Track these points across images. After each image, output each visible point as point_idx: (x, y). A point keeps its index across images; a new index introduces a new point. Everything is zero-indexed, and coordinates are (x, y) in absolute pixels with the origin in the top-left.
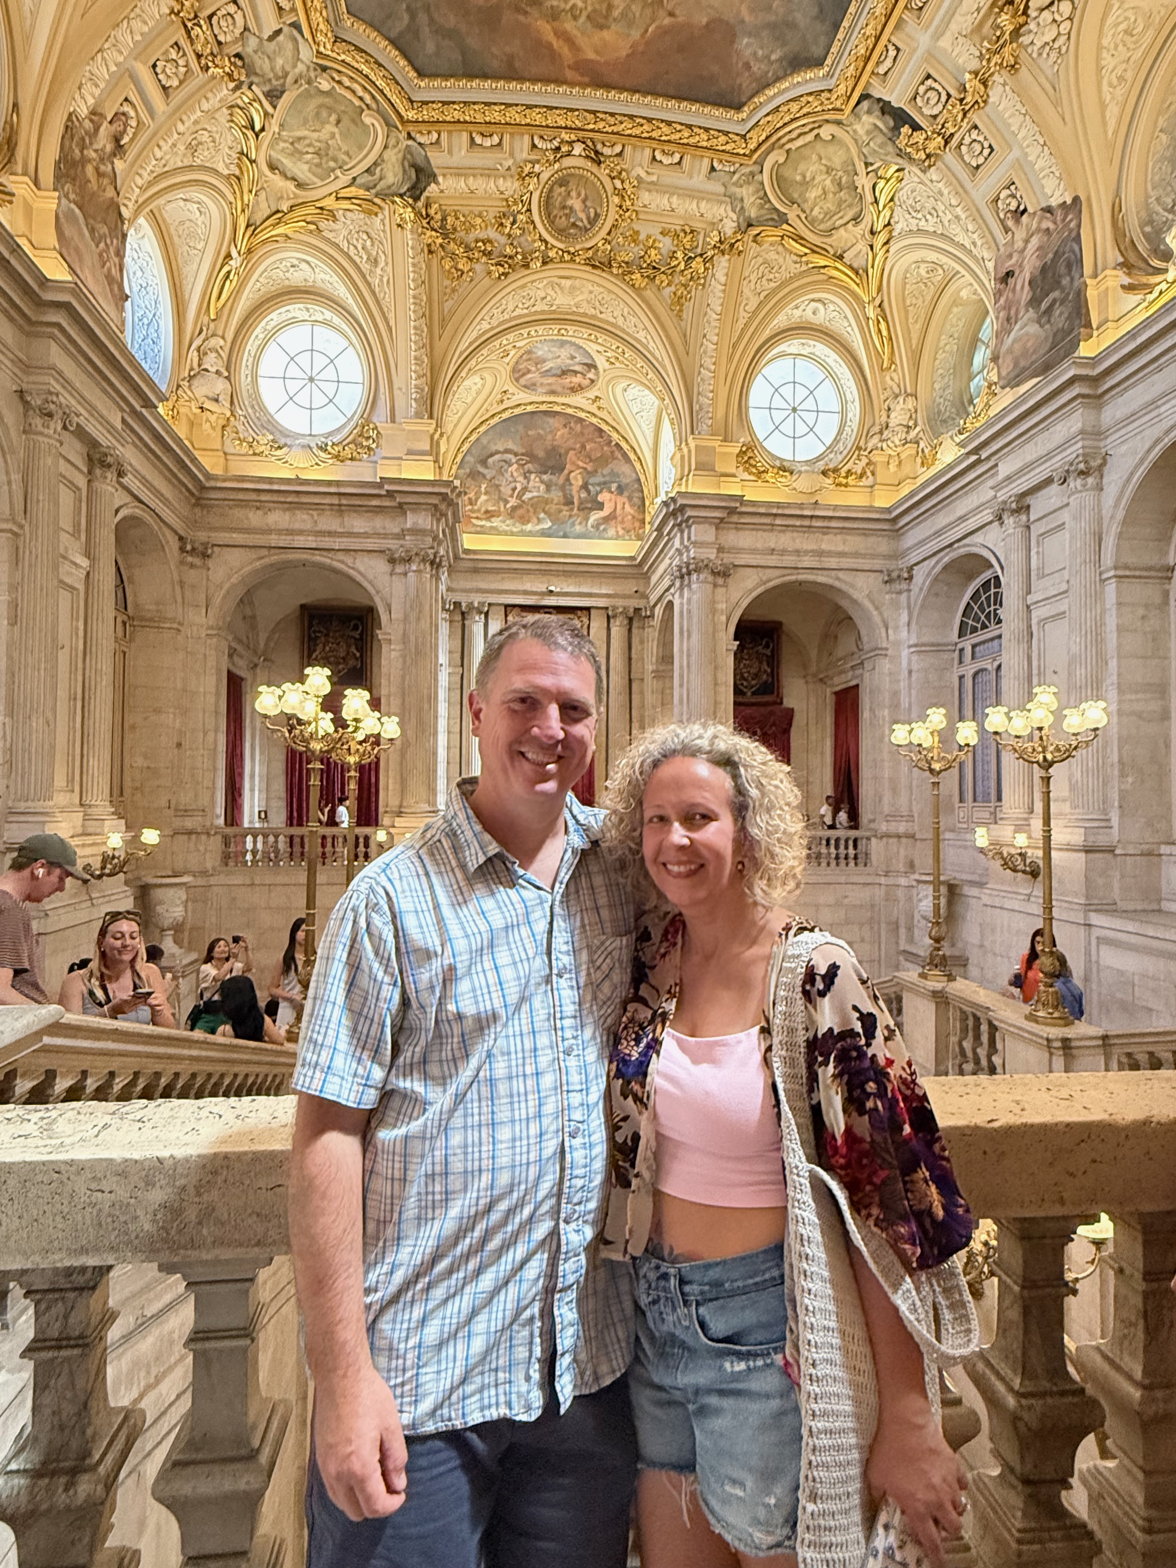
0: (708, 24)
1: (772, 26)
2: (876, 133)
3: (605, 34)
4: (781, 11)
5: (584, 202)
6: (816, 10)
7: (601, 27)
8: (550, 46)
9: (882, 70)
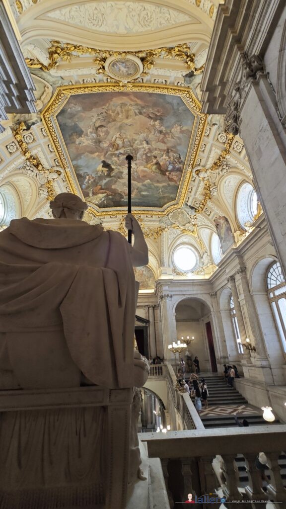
0: (92, 109)
1: (74, 115)
2: (29, 118)
3: (121, 102)
4: (75, 119)
5: (120, 70)
6: (67, 125)
7: (122, 103)
8: (138, 99)
9: (43, 130)
